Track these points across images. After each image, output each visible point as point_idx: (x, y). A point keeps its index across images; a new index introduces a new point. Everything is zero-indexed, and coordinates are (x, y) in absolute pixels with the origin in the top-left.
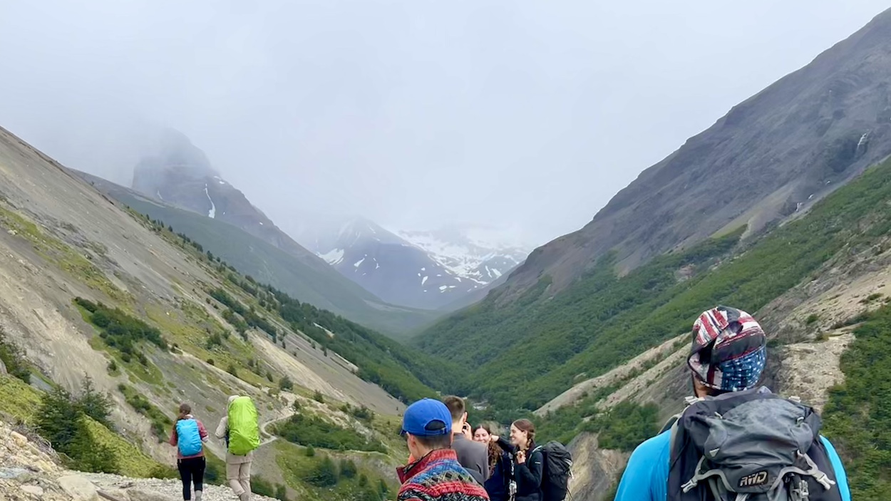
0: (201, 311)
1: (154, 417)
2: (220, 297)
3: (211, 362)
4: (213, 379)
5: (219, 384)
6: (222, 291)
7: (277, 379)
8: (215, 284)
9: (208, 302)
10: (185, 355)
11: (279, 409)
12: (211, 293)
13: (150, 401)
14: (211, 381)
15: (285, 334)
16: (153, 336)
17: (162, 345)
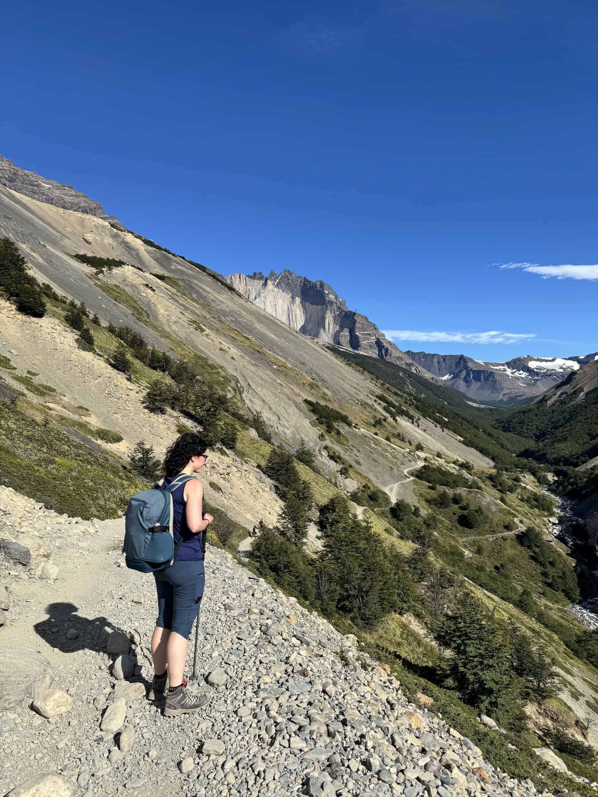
0: (371, 407)
1: (343, 464)
2: (382, 398)
3: (376, 434)
5: (380, 446)
6: (383, 395)
7: (415, 444)
8: (379, 392)
9: (375, 401)
10: (362, 430)
11: (416, 461)
12: (377, 397)
13: (342, 455)
14: (376, 444)
15: (419, 419)
16: (345, 420)
17: (349, 424)
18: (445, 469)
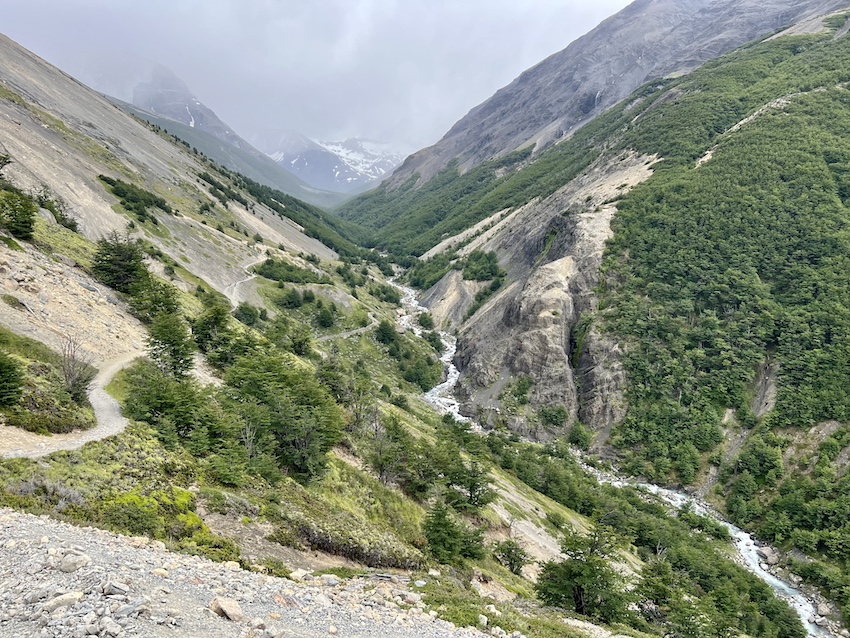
0: (194, 188)
1: (166, 262)
2: (206, 178)
3: (204, 223)
4: (207, 235)
5: (211, 238)
6: (207, 174)
7: (252, 235)
8: (202, 170)
9: (198, 181)
10: (185, 218)
11: (256, 255)
12: (200, 175)
13: (161, 250)
14: (205, 235)
15: (254, 204)
16: (161, 204)
17: (167, 210)
18: (291, 264)
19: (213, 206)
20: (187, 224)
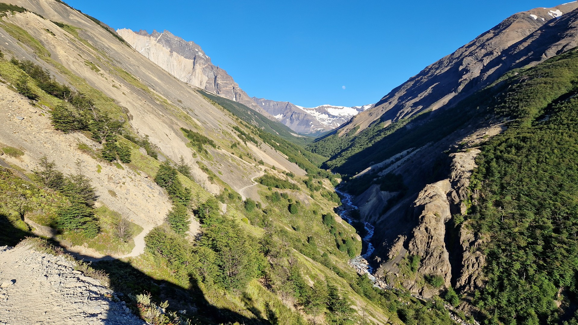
0: (230, 134)
1: (209, 174)
2: (237, 129)
3: (233, 154)
5: (235, 161)
6: (238, 127)
7: (258, 160)
8: (235, 125)
9: (232, 131)
10: (223, 150)
11: (259, 172)
12: (233, 128)
13: (209, 168)
14: (232, 160)
15: (261, 143)
16: (211, 143)
17: (214, 146)
18: (278, 177)
19: (239, 144)
20: (224, 154)
